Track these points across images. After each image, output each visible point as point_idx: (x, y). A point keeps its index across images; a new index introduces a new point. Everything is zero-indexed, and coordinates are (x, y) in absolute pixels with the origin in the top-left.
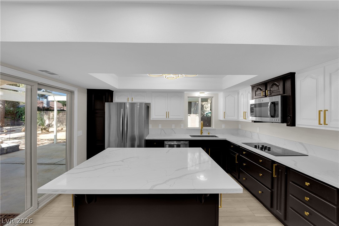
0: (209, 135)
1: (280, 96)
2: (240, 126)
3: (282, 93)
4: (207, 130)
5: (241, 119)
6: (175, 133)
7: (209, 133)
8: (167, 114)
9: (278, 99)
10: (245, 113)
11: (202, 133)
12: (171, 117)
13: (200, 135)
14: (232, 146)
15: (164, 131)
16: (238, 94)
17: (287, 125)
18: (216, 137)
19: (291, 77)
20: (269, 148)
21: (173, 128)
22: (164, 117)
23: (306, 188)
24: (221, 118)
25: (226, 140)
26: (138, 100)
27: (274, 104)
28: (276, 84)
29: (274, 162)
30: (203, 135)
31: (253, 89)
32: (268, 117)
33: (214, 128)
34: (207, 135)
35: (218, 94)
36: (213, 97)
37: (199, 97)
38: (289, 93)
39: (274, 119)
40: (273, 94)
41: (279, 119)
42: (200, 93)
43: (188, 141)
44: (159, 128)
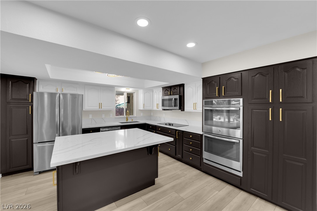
0: (132, 121)
1: (178, 95)
2: (152, 113)
3: (179, 94)
4: (131, 118)
5: (155, 108)
6: (105, 122)
7: (132, 120)
8: (100, 105)
9: (177, 97)
10: (157, 104)
11: (127, 120)
12: (104, 108)
13: (126, 122)
14: (151, 127)
15: (95, 120)
16: (153, 91)
17: (181, 111)
18: (137, 122)
19: (183, 85)
20: (173, 124)
21: (103, 117)
22: (97, 108)
23: (190, 138)
24: (141, 108)
25: (146, 124)
26: (69, 91)
27: (175, 99)
28: (176, 89)
29: (176, 130)
30: (128, 121)
31: (163, 89)
32: (173, 107)
33: (135, 116)
34: (131, 121)
35: (138, 90)
36: (134, 92)
37: (124, 92)
38: (182, 94)
39: (175, 108)
40: (174, 94)
41: (178, 108)
42: (126, 89)
43: (120, 127)
44: (90, 118)
